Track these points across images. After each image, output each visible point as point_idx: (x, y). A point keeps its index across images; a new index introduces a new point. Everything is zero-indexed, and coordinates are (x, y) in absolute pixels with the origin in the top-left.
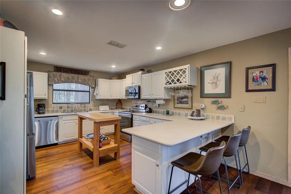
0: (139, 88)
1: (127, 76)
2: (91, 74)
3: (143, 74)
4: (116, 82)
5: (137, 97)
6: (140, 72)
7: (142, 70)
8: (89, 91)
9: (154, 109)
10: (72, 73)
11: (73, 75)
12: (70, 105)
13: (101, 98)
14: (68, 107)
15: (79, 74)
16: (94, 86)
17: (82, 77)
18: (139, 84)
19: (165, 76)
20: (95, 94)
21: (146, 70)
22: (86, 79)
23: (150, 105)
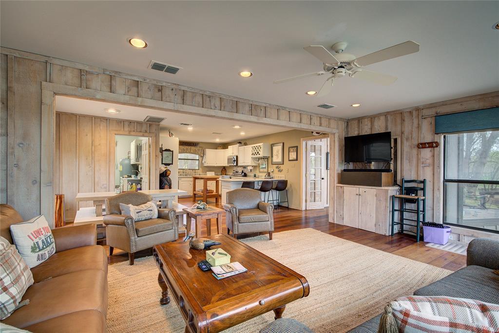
0: (237, 157)
1: (229, 147)
2: (200, 145)
3: (240, 146)
4: (221, 152)
5: (235, 164)
6: (238, 145)
7: (240, 143)
8: (199, 160)
9: (248, 174)
10: (186, 145)
11: (187, 147)
12: (184, 171)
13: (208, 165)
14: (183, 172)
15: (191, 146)
16: (203, 155)
17: (193, 148)
18: (237, 154)
19: (252, 149)
20: (203, 162)
21: (243, 143)
22: (197, 150)
23: (245, 171)
